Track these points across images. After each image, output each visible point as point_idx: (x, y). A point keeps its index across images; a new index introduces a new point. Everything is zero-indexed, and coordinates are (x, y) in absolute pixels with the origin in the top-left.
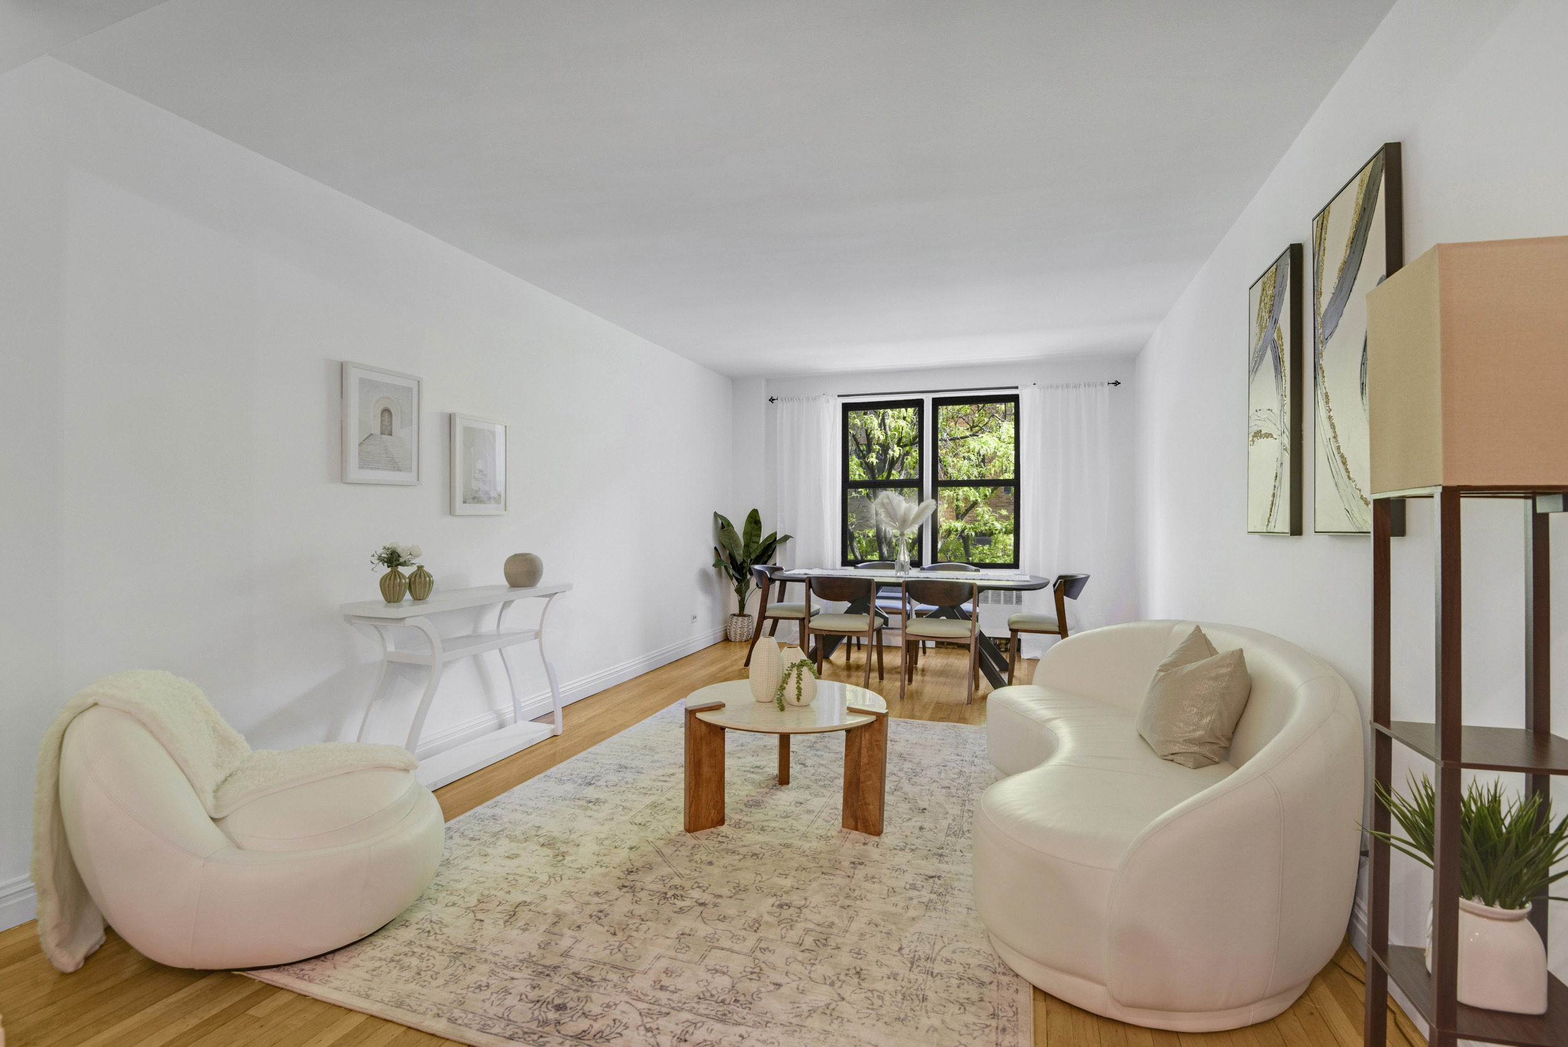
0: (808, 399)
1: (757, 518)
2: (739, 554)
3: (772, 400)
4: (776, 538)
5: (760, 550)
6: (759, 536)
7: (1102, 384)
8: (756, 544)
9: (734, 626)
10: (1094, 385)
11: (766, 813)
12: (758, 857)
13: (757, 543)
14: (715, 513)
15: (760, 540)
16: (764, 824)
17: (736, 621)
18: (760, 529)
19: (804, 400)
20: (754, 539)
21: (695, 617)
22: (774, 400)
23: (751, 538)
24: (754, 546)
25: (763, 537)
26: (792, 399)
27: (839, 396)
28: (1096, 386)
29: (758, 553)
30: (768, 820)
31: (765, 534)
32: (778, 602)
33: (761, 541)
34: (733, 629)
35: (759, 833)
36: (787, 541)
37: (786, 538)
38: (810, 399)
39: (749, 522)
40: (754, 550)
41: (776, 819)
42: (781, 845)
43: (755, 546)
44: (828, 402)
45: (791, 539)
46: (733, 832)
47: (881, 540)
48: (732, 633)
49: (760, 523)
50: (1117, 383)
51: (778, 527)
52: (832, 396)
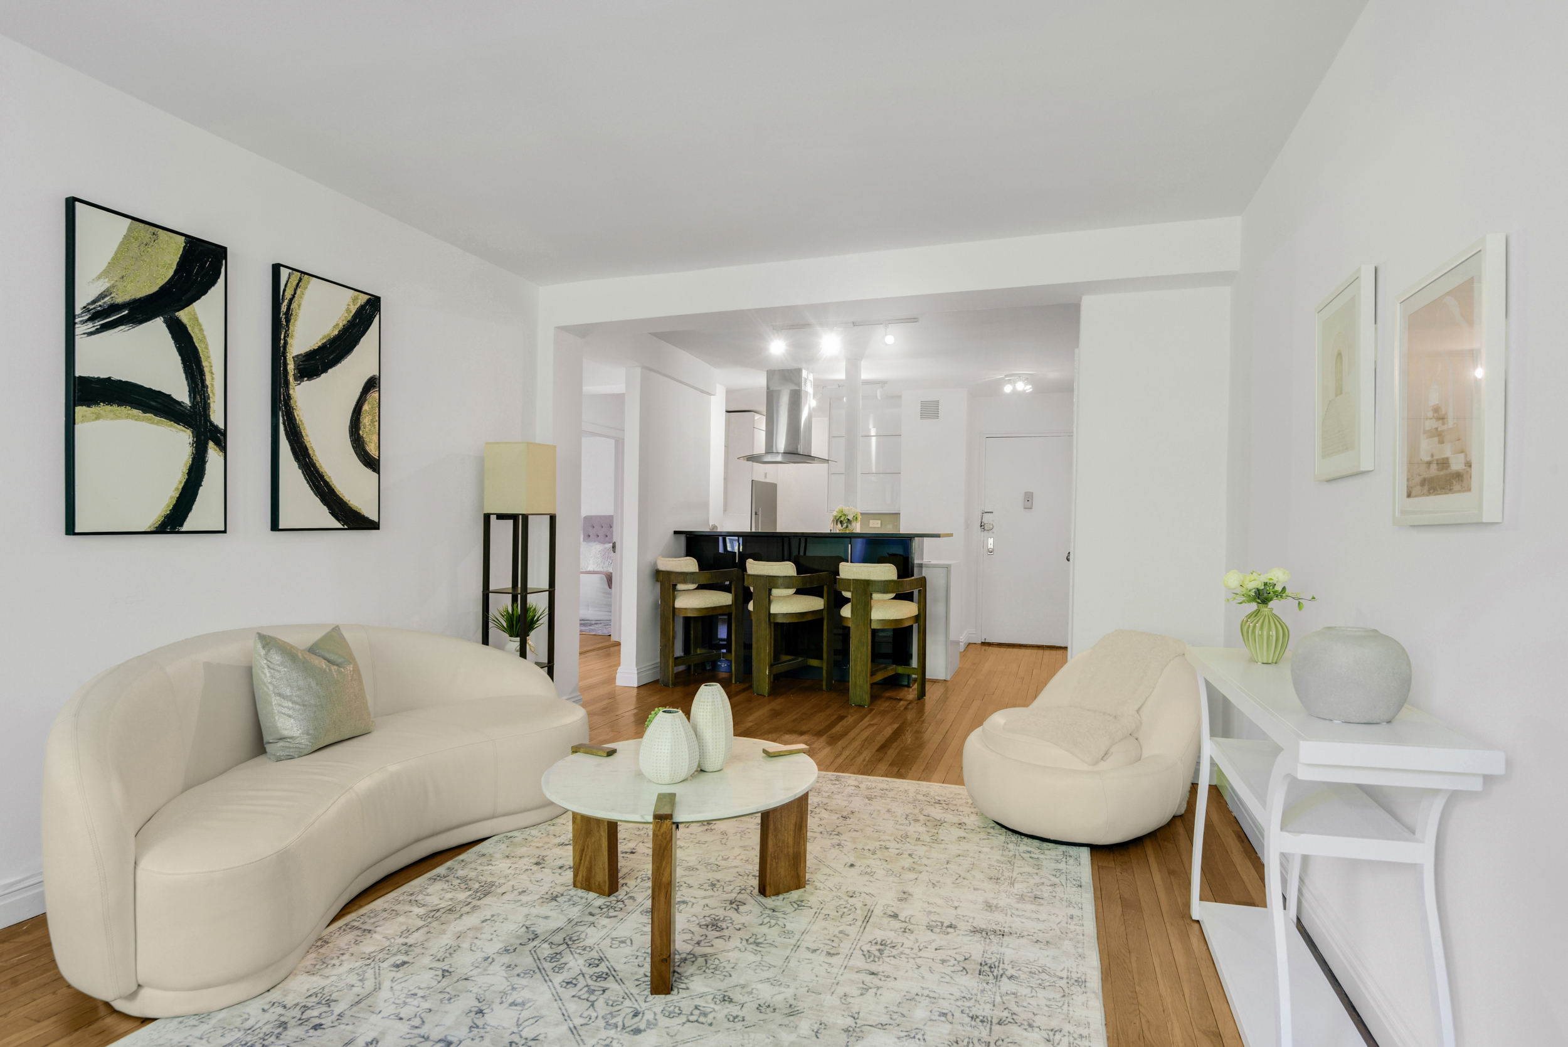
11: (706, 908)
12: (722, 857)
16: (710, 893)
30: (705, 898)
35: (718, 881)
41: (693, 900)
42: (697, 869)
46: (747, 881)
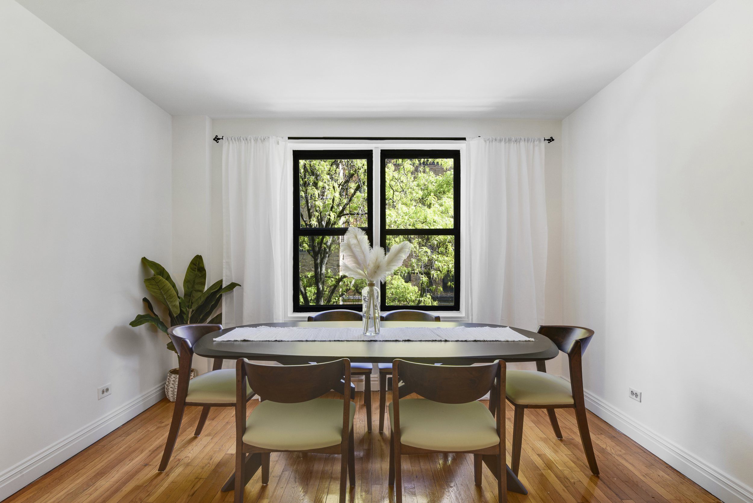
0: (256, 140)
1: (201, 265)
2: (174, 306)
3: (217, 139)
4: (221, 286)
5: (203, 299)
6: (204, 284)
7: (540, 140)
8: (200, 293)
9: (173, 386)
10: (533, 140)
13: (201, 291)
14: (144, 260)
15: (204, 288)
17: (174, 379)
18: (204, 276)
19: (252, 141)
20: (197, 287)
21: (106, 391)
22: (219, 139)
23: (193, 287)
24: (197, 295)
25: (208, 286)
26: (239, 139)
27: (289, 138)
28: (534, 141)
29: (200, 302)
31: (210, 281)
32: (214, 369)
33: (206, 288)
34: (171, 389)
36: (234, 289)
37: (233, 286)
38: (259, 139)
39: (192, 269)
40: (197, 300)
43: (199, 294)
44: (278, 143)
45: (237, 287)
47: (318, 280)
48: (170, 393)
49: (205, 270)
50: (551, 140)
51: (224, 275)
52: (283, 138)
